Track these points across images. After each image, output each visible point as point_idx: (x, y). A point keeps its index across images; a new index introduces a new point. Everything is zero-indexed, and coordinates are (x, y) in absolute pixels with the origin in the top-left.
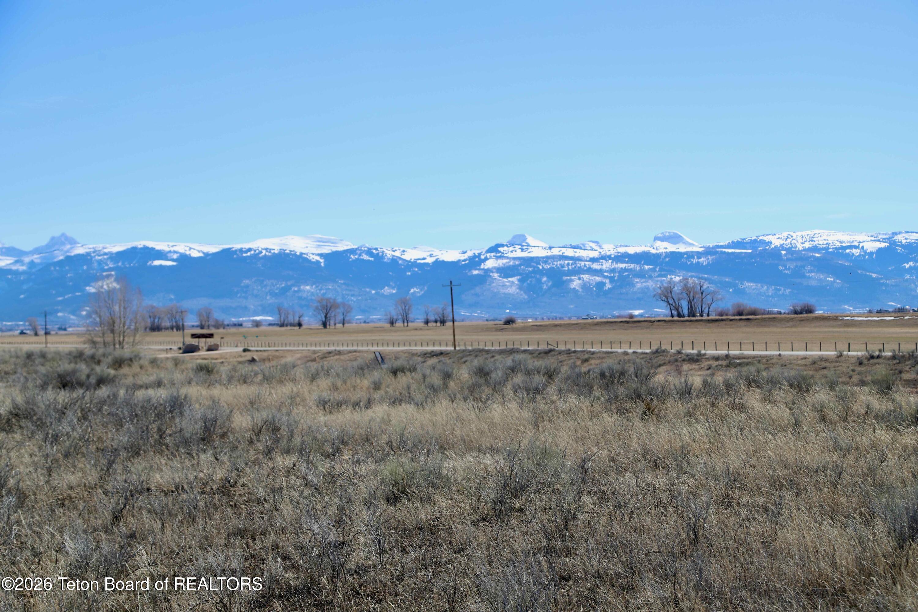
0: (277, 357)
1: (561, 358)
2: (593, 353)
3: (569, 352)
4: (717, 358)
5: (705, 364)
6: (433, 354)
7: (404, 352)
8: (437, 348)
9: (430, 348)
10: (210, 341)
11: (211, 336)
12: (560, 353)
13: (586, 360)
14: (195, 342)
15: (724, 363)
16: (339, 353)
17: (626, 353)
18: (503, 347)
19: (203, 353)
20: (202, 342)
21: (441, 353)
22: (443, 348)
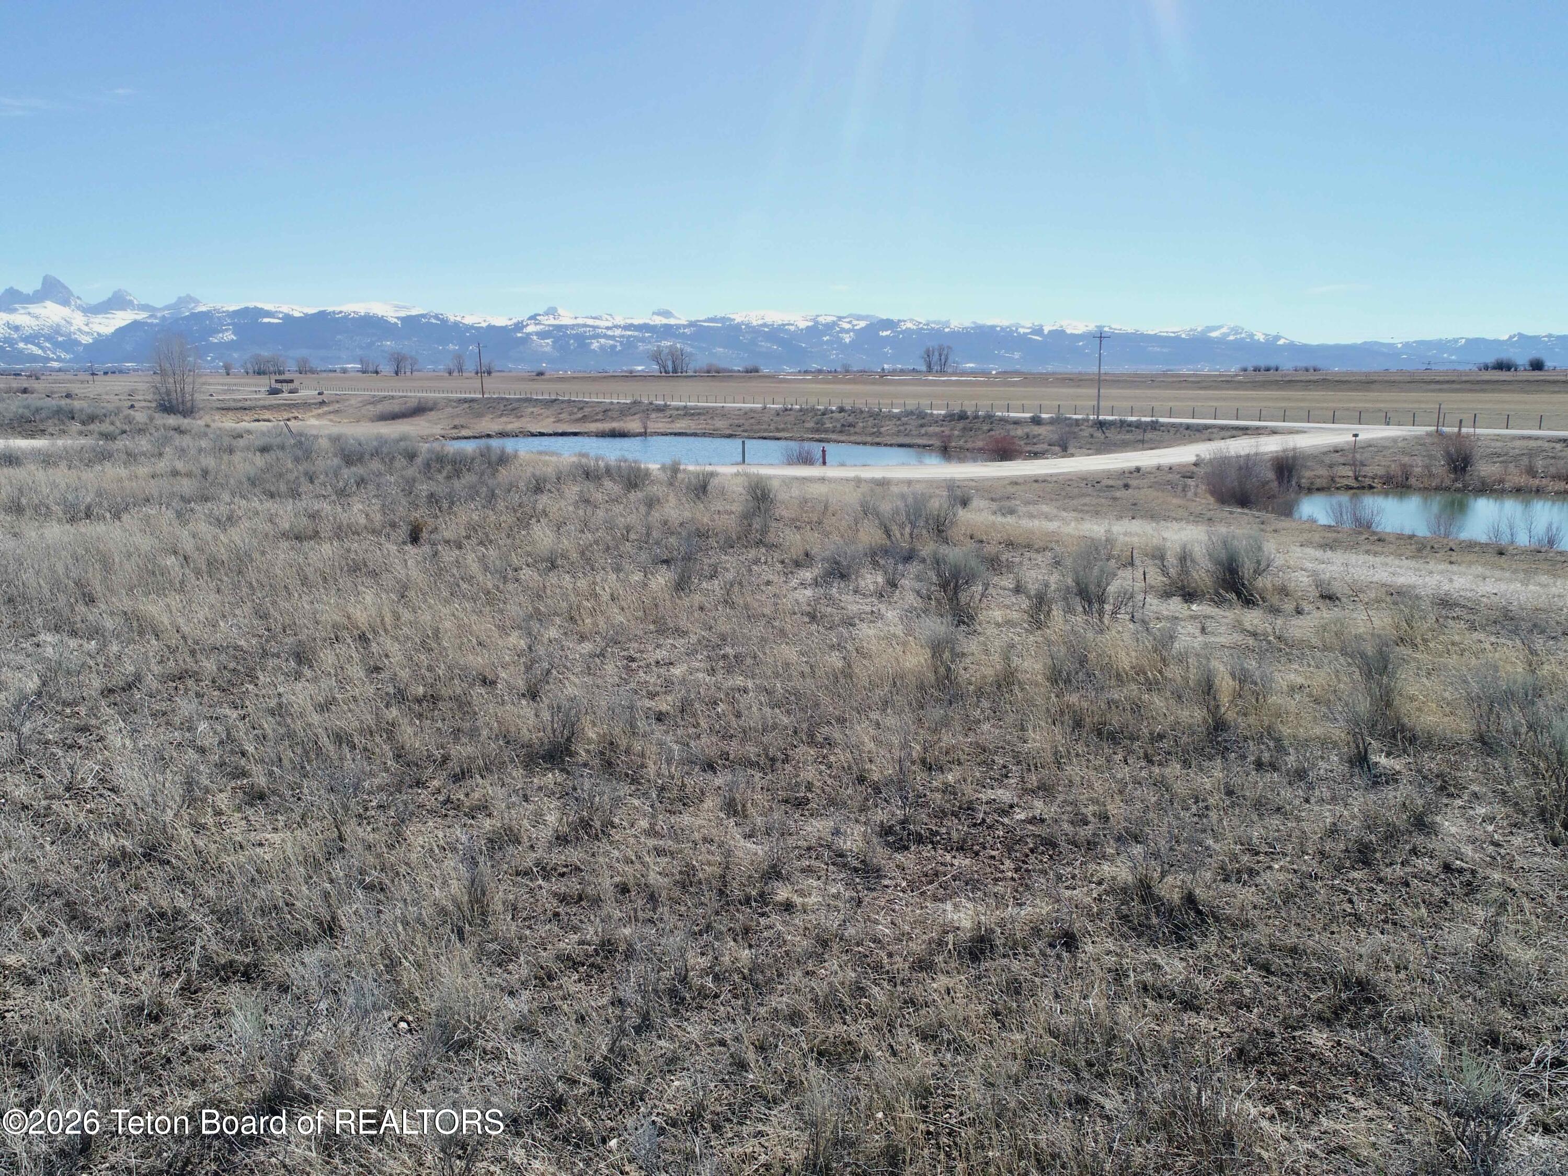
0: (344, 400)
1: (564, 406)
2: (587, 403)
3: (569, 401)
4: (678, 409)
5: (668, 413)
6: (465, 401)
7: (444, 398)
8: (470, 396)
9: (463, 396)
10: (291, 386)
11: (291, 381)
12: (563, 402)
13: (581, 409)
14: (279, 386)
16: (393, 397)
17: (612, 403)
18: (521, 396)
19: (285, 395)
20: (285, 387)
21: (472, 400)
22: (473, 396)
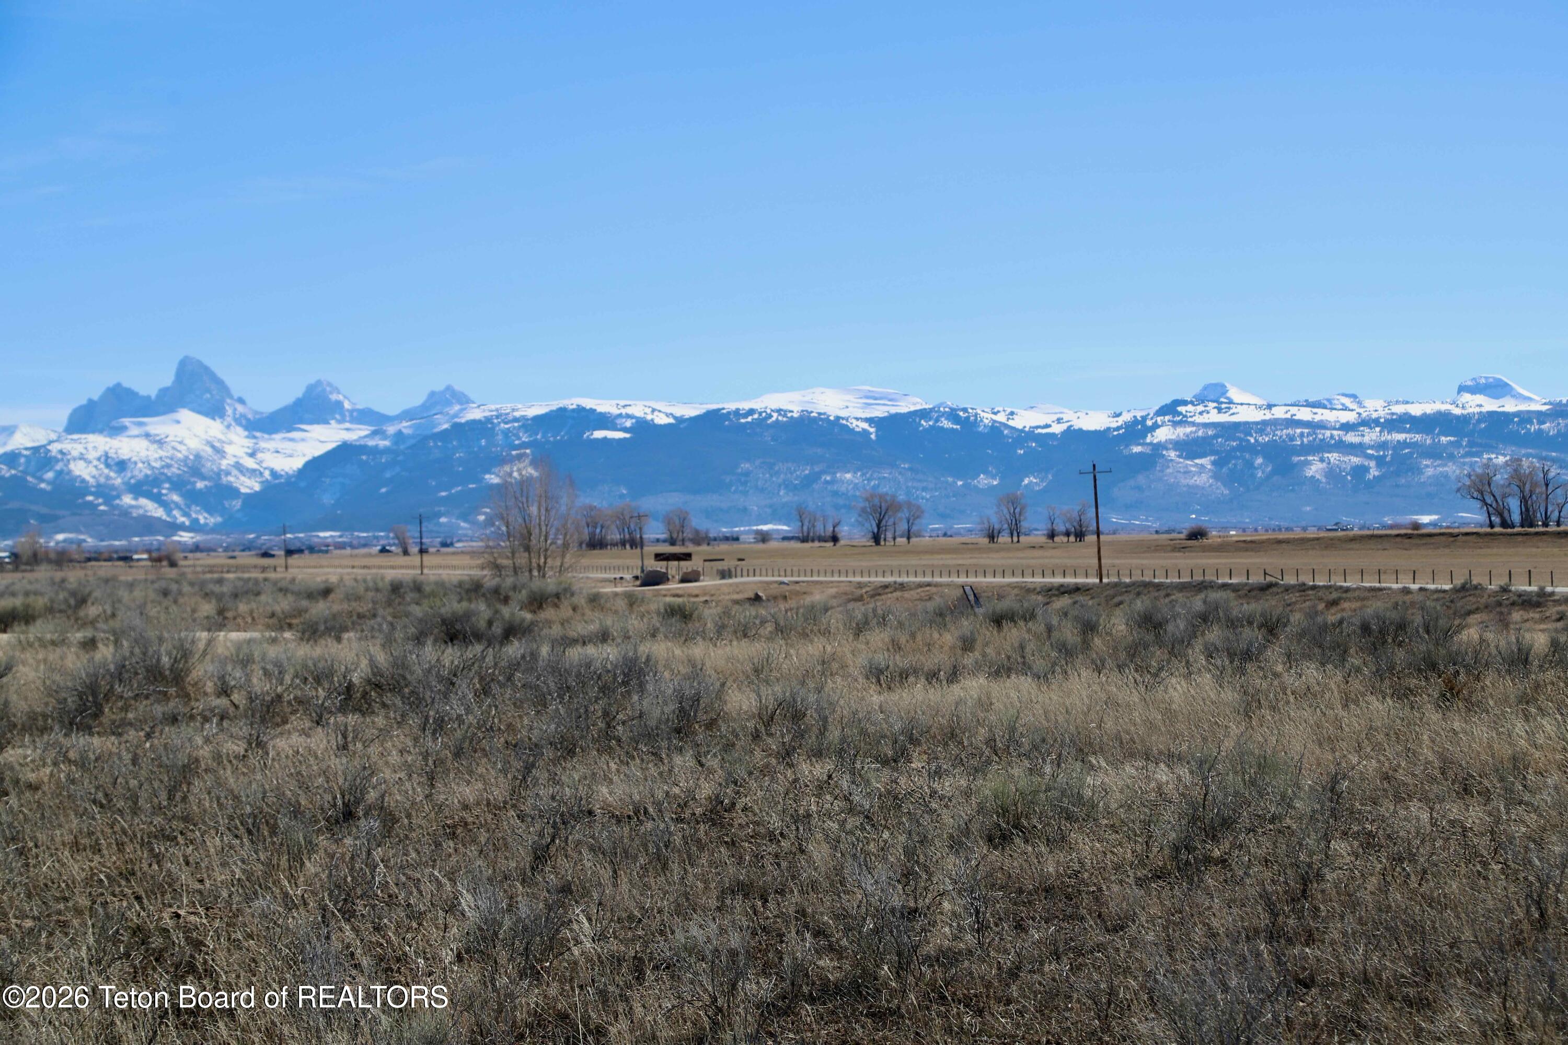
0: (797, 593)
1: (1292, 597)
2: (1347, 590)
3: (1303, 588)
6: (1063, 590)
7: (1012, 586)
8: (1070, 580)
9: (1058, 580)
10: (686, 566)
11: (687, 557)
12: (1288, 589)
13: (1334, 603)
14: (660, 566)
16: (902, 587)
17: (1406, 591)
18: (1186, 579)
19: (673, 586)
20: (673, 568)
21: (1077, 589)
22: (1080, 580)
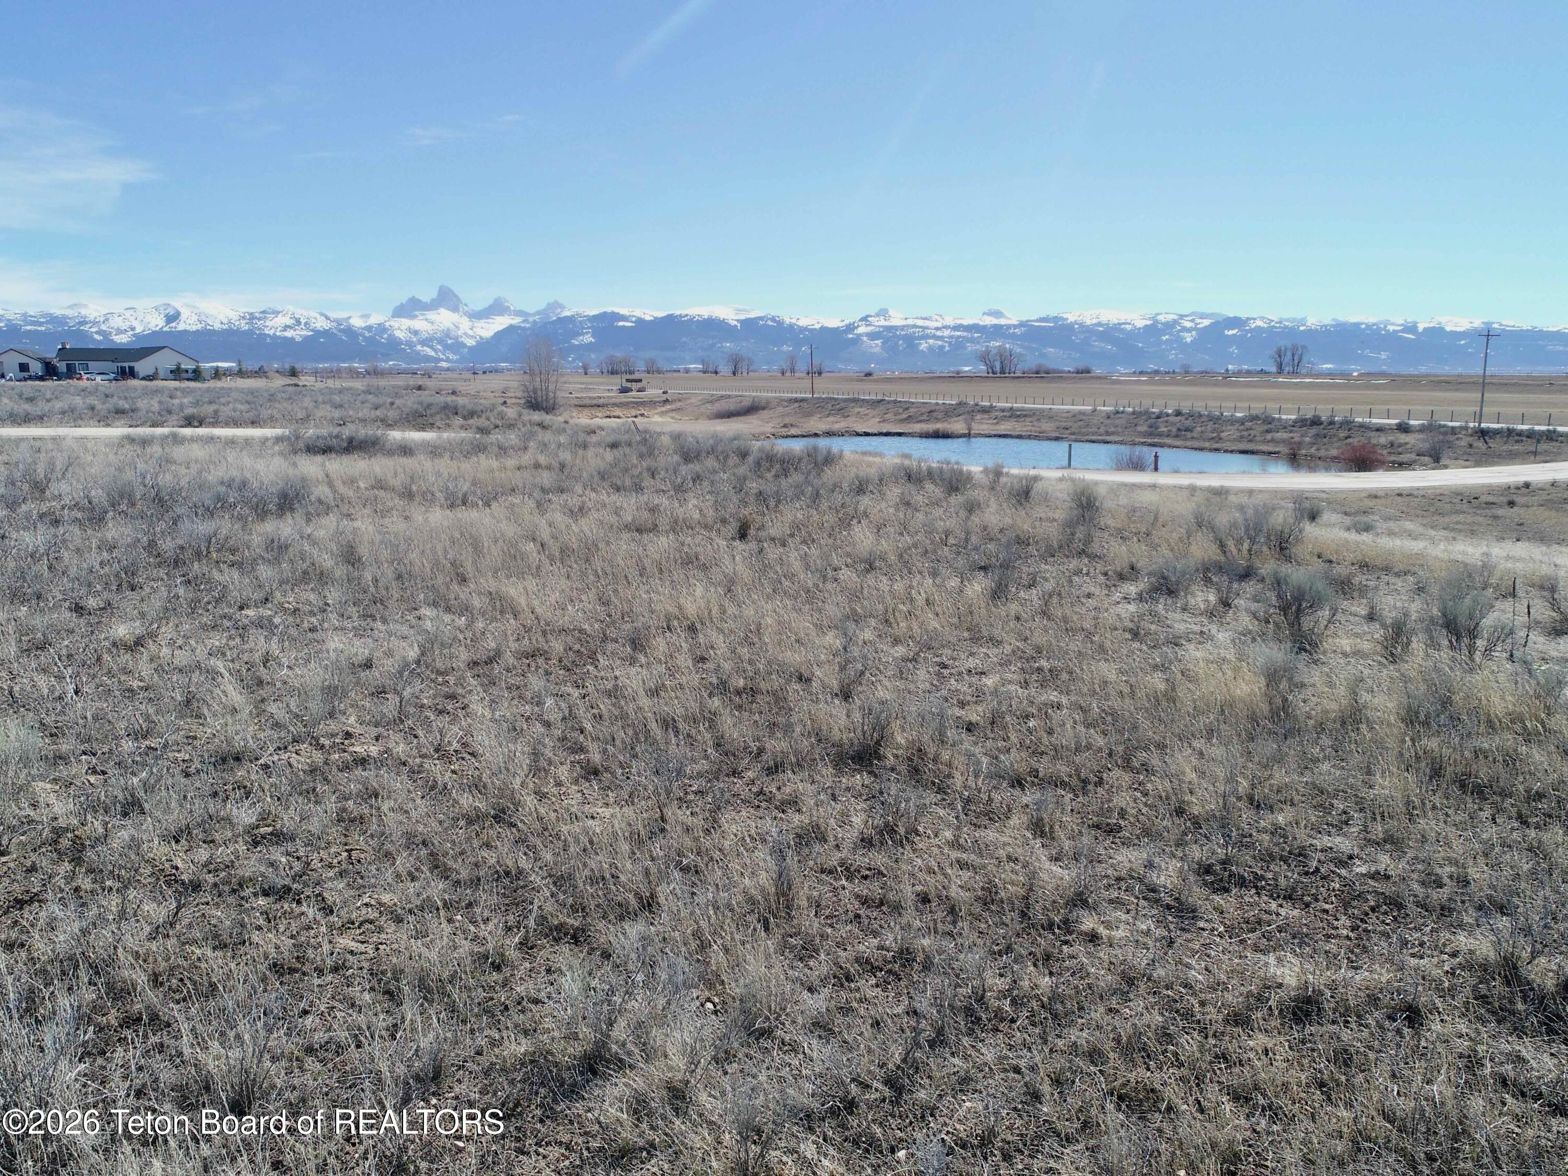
0: (685, 398)
1: (889, 406)
2: (913, 403)
3: (895, 402)
4: (1003, 410)
5: (994, 414)
6: (796, 400)
7: (776, 398)
8: (799, 395)
9: (794, 395)
10: (639, 385)
11: (640, 381)
12: (889, 402)
13: (907, 409)
14: (629, 385)
15: (1007, 414)
16: (729, 397)
17: (937, 404)
18: (851, 396)
19: (634, 393)
20: (634, 386)
21: (802, 400)
22: (803, 395)
